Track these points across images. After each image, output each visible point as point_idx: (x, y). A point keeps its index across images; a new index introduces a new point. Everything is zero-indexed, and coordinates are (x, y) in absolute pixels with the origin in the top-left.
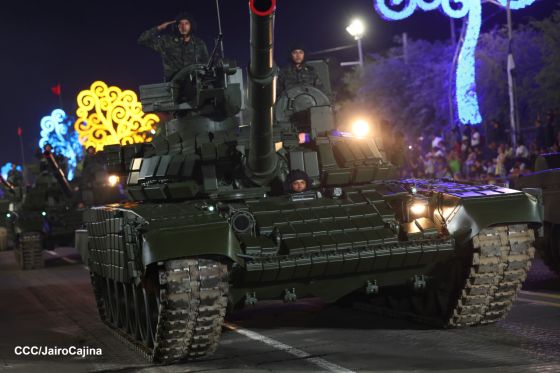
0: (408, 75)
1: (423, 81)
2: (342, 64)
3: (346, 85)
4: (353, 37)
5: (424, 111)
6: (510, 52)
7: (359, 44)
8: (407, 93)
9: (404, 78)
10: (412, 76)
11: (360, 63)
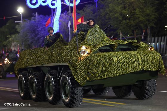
0: (37, 26)
1: (42, 28)
2: (16, 22)
3: (17, 29)
4: (20, 13)
5: (42, 38)
6: (70, 20)
7: (21, 16)
8: (37, 32)
9: (36, 27)
10: (39, 26)
11: (22, 22)
